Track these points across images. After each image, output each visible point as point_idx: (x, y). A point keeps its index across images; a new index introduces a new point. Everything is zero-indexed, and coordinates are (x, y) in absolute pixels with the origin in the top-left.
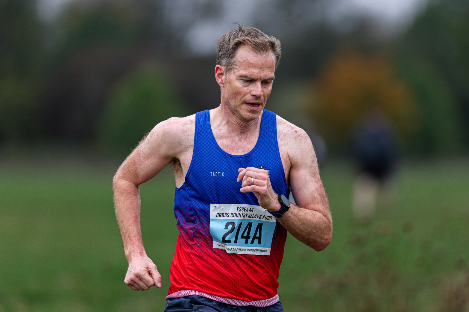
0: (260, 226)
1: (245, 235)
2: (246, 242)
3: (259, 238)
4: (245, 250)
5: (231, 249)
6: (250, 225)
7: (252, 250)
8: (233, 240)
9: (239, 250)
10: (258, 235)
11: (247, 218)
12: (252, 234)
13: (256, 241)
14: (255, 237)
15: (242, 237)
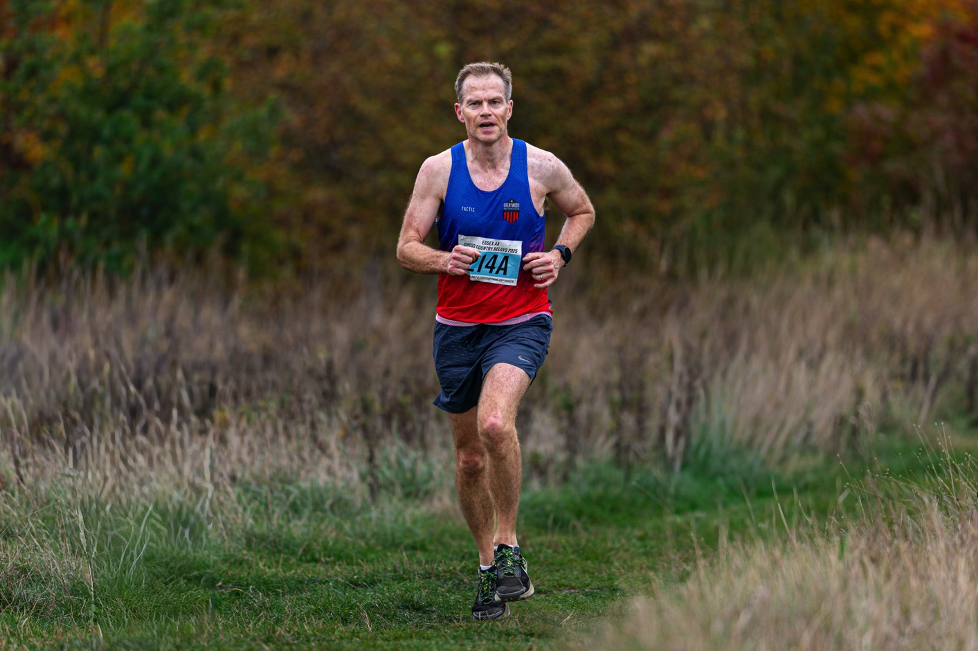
0: (506, 258)
1: (490, 265)
2: (491, 272)
3: (505, 270)
4: (489, 279)
5: (474, 277)
6: (495, 257)
7: (496, 280)
8: (476, 269)
9: (482, 278)
10: (503, 266)
11: (492, 251)
12: (497, 265)
13: (501, 272)
14: (500, 268)
15: (487, 267)
